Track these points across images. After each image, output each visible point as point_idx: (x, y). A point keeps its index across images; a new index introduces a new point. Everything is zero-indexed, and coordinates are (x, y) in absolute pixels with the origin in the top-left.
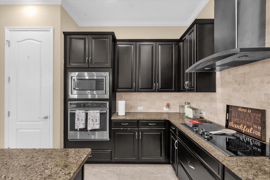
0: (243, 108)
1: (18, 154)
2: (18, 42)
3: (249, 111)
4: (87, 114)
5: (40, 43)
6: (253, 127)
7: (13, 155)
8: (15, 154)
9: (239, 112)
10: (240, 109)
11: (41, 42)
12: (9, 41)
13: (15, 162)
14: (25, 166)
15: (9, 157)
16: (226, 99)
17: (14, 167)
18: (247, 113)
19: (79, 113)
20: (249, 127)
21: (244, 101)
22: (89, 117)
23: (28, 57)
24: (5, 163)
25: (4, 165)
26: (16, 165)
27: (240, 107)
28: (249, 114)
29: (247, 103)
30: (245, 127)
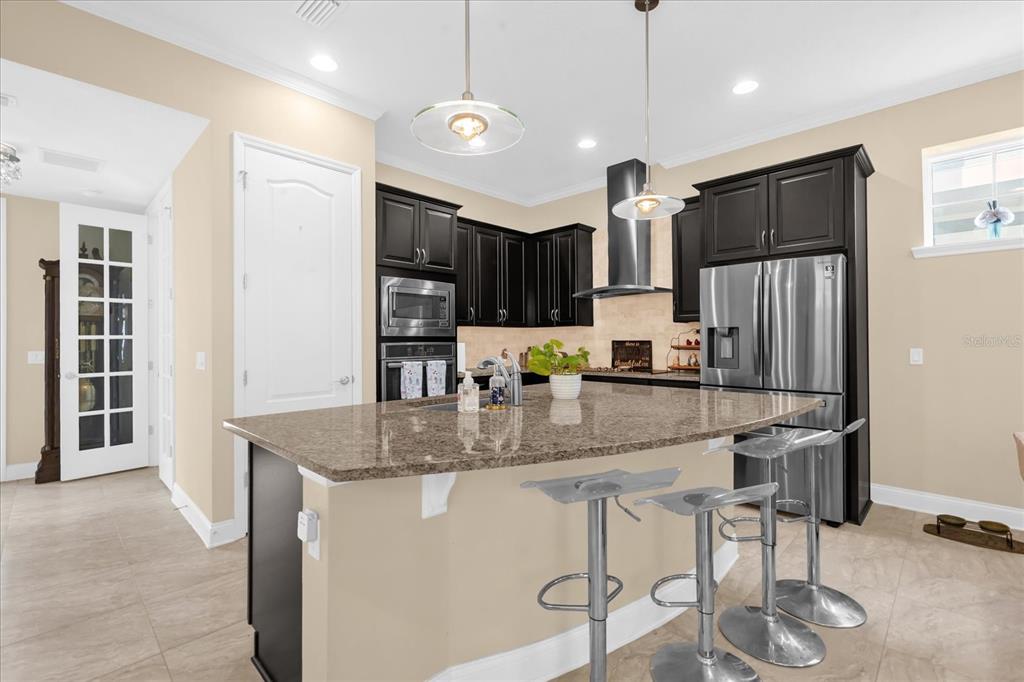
0: (630, 342)
2: (269, 181)
3: (638, 344)
4: (424, 368)
5: (328, 198)
6: (641, 360)
9: (626, 347)
10: (627, 344)
11: (331, 195)
12: (246, 173)
18: (635, 347)
19: (412, 366)
20: (637, 361)
21: (631, 334)
22: (429, 377)
23: (301, 228)
27: (627, 341)
29: (634, 336)
30: (633, 362)
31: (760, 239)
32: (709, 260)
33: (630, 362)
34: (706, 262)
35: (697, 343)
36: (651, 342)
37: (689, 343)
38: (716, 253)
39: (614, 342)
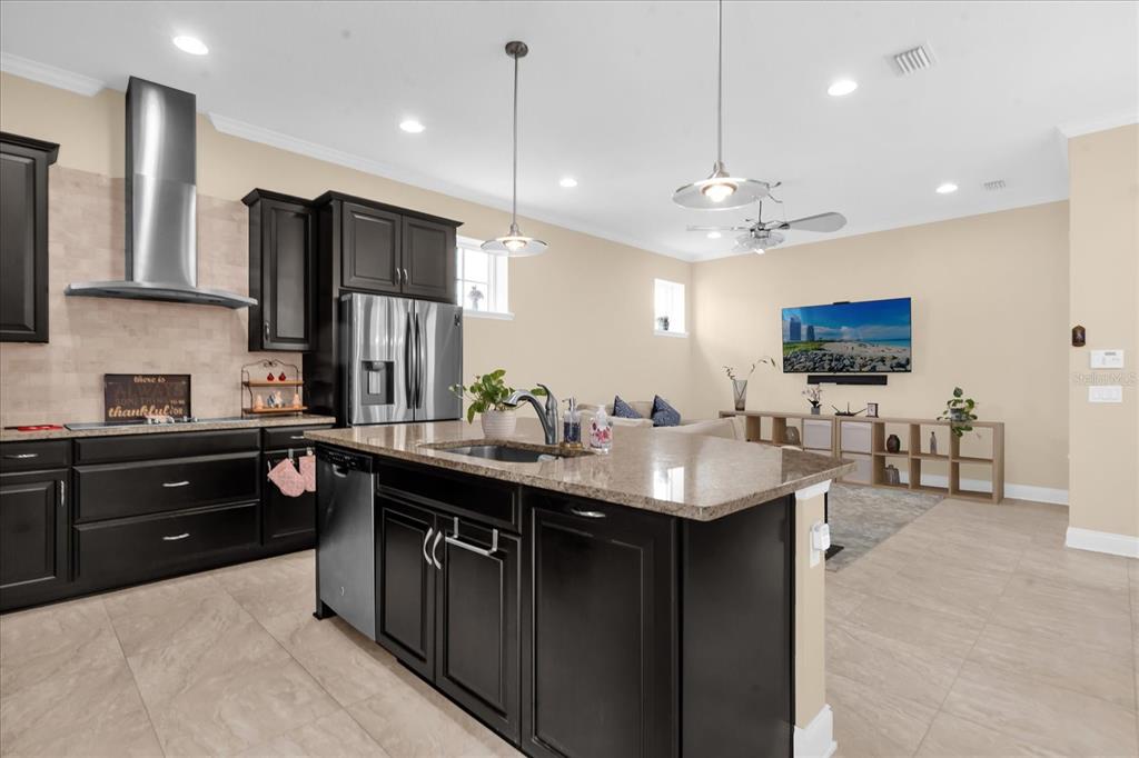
0: (144, 376)
3: (162, 380)
6: (169, 403)
9: (135, 385)
10: (137, 380)
16: (93, 363)
18: (156, 384)
21: (145, 364)
27: (137, 375)
28: (160, 384)
29: (153, 367)
30: (152, 408)
31: (394, 274)
32: (346, 283)
33: (144, 409)
34: (342, 285)
35: (282, 378)
36: (189, 376)
37: (270, 378)
38: (354, 278)
39: (108, 377)
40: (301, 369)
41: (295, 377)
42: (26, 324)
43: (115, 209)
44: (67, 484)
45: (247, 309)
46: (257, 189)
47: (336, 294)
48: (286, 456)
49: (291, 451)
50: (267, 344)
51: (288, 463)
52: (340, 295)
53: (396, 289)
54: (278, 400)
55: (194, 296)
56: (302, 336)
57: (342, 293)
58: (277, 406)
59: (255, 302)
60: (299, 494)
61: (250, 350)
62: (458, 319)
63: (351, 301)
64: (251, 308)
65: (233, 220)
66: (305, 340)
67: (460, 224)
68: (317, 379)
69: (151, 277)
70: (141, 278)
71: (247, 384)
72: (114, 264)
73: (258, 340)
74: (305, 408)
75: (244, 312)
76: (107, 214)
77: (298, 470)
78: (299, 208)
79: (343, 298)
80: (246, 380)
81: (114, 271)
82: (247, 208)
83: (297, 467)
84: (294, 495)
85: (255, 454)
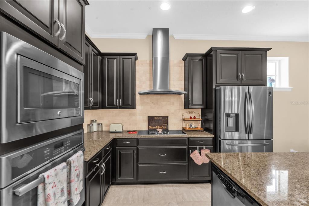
0: (157, 117)
1: (247, 177)
6: (163, 125)
7: (251, 179)
8: (249, 179)
13: (252, 172)
14: (248, 166)
15: (255, 179)
16: (145, 113)
17: (254, 169)
20: (161, 126)
21: (157, 113)
24: (259, 175)
25: (260, 174)
26: (252, 170)
27: (155, 117)
28: (161, 119)
29: (159, 114)
30: (159, 126)
31: (238, 76)
32: (218, 83)
33: (157, 126)
34: (216, 83)
35: (195, 118)
36: (168, 117)
37: (191, 118)
38: (221, 80)
39: (149, 117)
40: (200, 115)
41: (199, 117)
42: (130, 104)
43: (150, 69)
44: (136, 151)
45: (184, 95)
46: (187, 54)
47: (214, 87)
48: (196, 149)
49: (198, 147)
50: (190, 106)
51: (197, 151)
52: (216, 87)
53: (239, 82)
54: (193, 126)
55: (168, 92)
56: (201, 103)
57: (216, 86)
58: (193, 128)
59: (186, 93)
60: (201, 164)
61: (185, 108)
62: (271, 93)
63: (220, 89)
64: (185, 94)
65: (180, 66)
66: (202, 105)
67: (270, 49)
68: (206, 118)
69: (160, 88)
70: (158, 89)
71: (184, 120)
72: (150, 85)
73: (187, 105)
74: (202, 129)
75: (183, 96)
76: (148, 71)
77: (201, 155)
78: (200, 58)
79: (217, 88)
80: (183, 118)
81: (150, 87)
82: (184, 62)
83: (200, 153)
84: (199, 164)
85: (186, 147)
